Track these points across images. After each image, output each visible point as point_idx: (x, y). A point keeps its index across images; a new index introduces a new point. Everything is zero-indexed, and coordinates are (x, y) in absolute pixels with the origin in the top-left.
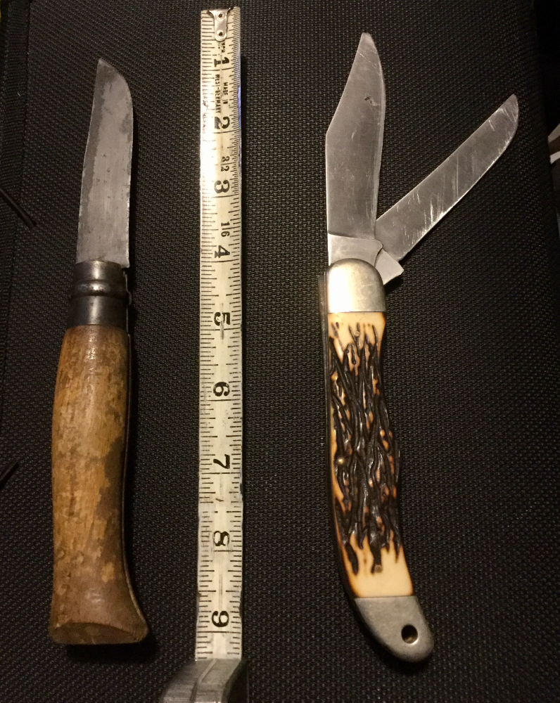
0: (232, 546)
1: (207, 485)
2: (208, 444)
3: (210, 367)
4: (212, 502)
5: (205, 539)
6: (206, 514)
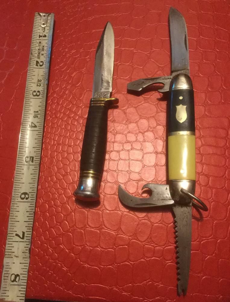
0: (21, 282)
1: (10, 248)
2: (13, 225)
3: (19, 184)
4: (12, 258)
5: (6, 278)
6: (7, 264)
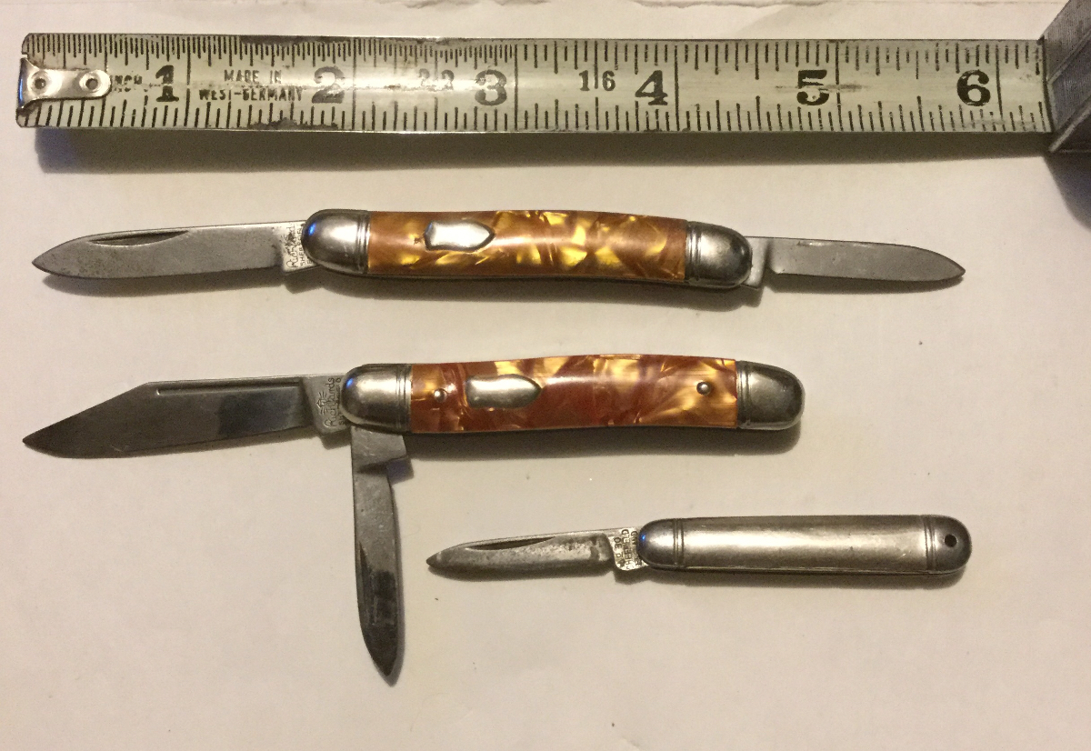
3: (926, 113)
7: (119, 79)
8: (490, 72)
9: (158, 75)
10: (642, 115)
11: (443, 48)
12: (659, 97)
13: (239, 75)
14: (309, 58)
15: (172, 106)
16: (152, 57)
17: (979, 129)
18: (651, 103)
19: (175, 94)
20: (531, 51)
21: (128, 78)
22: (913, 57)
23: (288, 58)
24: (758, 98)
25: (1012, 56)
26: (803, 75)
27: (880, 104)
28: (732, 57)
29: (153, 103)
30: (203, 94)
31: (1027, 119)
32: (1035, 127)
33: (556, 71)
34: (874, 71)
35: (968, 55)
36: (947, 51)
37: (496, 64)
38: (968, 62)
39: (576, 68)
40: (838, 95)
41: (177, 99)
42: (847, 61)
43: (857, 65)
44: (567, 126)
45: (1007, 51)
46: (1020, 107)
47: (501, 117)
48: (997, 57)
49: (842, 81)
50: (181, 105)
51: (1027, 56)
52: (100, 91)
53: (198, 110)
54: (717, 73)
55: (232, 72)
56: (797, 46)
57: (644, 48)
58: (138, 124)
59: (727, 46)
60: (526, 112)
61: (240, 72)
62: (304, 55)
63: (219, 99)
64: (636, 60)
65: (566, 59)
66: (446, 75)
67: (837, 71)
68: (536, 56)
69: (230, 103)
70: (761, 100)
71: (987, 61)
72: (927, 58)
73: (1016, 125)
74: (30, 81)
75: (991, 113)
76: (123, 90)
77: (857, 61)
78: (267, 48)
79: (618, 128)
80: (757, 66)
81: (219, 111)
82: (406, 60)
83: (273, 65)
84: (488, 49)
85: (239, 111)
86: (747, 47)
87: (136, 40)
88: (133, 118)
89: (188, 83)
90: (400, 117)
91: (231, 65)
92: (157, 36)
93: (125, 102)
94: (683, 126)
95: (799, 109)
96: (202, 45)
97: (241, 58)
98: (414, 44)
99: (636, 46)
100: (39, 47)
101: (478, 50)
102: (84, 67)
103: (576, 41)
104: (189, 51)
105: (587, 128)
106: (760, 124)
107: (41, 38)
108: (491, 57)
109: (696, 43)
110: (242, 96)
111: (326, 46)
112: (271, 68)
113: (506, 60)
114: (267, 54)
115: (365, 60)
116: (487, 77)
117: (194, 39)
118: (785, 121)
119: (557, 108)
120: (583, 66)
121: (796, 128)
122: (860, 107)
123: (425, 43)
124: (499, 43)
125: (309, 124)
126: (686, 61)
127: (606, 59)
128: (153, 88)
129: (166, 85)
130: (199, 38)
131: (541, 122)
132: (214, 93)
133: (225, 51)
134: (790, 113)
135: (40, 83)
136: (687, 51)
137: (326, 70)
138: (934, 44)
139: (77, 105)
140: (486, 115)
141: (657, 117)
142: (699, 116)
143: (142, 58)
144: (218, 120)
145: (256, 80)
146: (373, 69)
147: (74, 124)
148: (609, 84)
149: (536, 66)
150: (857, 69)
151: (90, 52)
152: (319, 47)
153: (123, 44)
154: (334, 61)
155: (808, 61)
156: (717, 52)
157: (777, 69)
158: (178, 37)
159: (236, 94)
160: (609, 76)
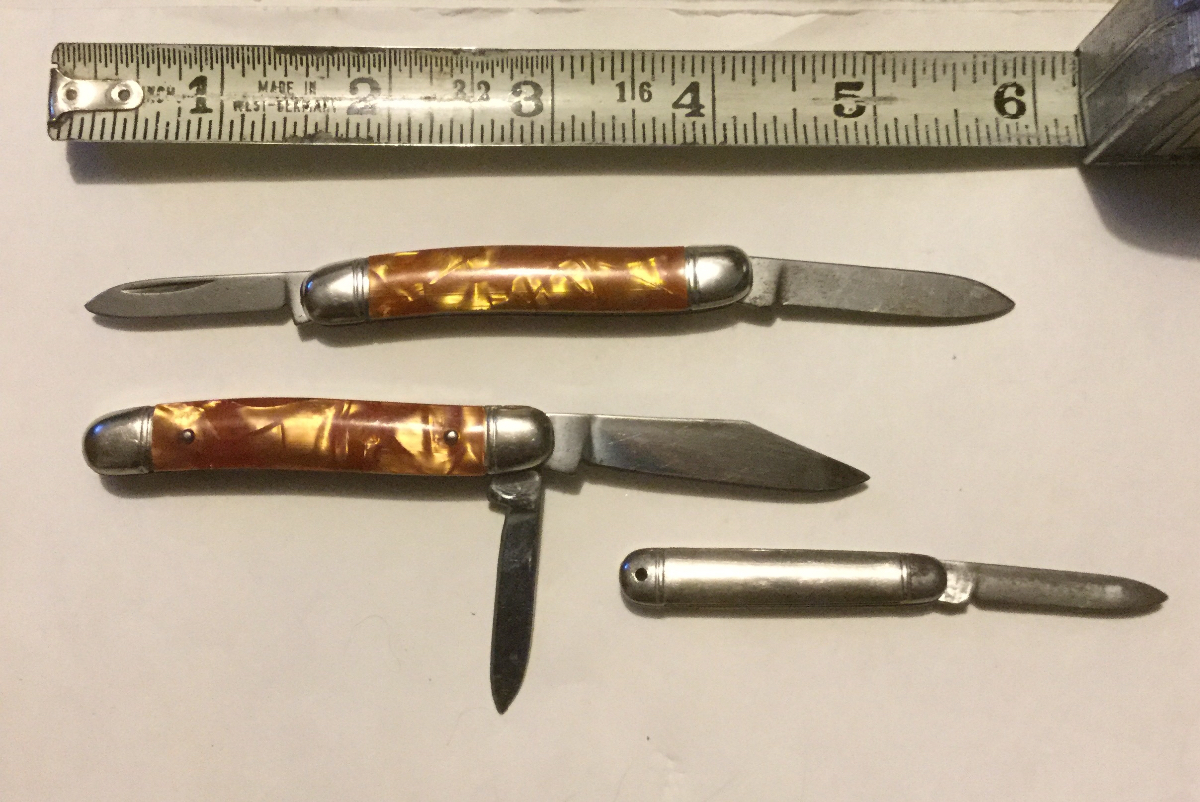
3: (962, 127)
7: (151, 90)
8: (526, 83)
9: (191, 86)
10: (679, 127)
11: (479, 59)
12: (696, 109)
13: (274, 86)
14: (344, 69)
15: (206, 117)
16: (185, 67)
17: (1014, 143)
18: (688, 115)
19: (209, 105)
20: (567, 62)
21: (161, 89)
22: (949, 69)
23: (323, 69)
24: (795, 110)
25: (1048, 67)
26: (839, 86)
27: (916, 117)
28: (769, 68)
29: (186, 115)
30: (237, 105)
31: (1062, 132)
32: (1069, 141)
33: (593, 82)
34: (911, 83)
35: (1005, 67)
36: (985, 63)
37: (532, 75)
38: (1005, 73)
39: (613, 78)
40: (875, 107)
41: (210, 111)
42: (884, 72)
43: (894, 77)
44: (604, 138)
45: (1044, 62)
46: (1056, 120)
47: (537, 130)
48: (1034, 69)
49: (879, 93)
50: (215, 117)
51: (1063, 68)
52: (132, 102)
53: (232, 122)
54: (754, 84)
55: (266, 83)
56: (834, 59)
57: (681, 59)
58: (172, 137)
59: (764, 58)
60: (563, 124)
61: (274, 83)
62: (339, 65)
63: (253, 111)
64: (673, 71)
65: (603, 69)
66: (482, 86)
67: (874, 84)
68: (572, 67)
69: (264, 115)
70: (798, 112)
71: (1024, 73)
72: (964, 69)
73: (1051, 139)
74: (61, 92)
75: (1027, 127)
76: (156, 103)
77: (894, 73)
78: (301, 59)
79: (654, 140)
80: (794, 78)
81: (253, 123)
82: (442, 70)
83: (307, 75)
84: (525, 60)
85: (274, 123)
86: (784, 58)
87: (169, 50)
88: (167, 131)
89: (222, 93)
90: (436, 130)
91: (265, 75)
92: (190, 45)
93: (158, 114)
94: (720, 139)
95: (836, 122)
96: (235, 55)
97: (275, 68)
98: (450, 55)
99: (673, 58)
100: (69, 57)
101: (514, 61)
102: (115, 77)
103: (613, 52)
104: (222, 62)
105: (624, 141)
106: (796, 137)
107: (71, 49)
108: (527, 67)
109: (733, 54)
110: (276, 107)
111: (361, 58)
112: (304, 79)
113: (542, 71)
114: (302, 64)
115: (400, 70)
116: (524, 88)
117: (227, 49)
118: (822, 135)
119: (593, 120)
120: (620, 77)
121: (832, 142)
122: (896, 119)
123: (461, 53)
124: (534, 54)
125: (344, 136)
126: (723, 72)
127: (643, 70)
128: (187, 99)
129: (199, 96)
130: (232, 49)
131: (578, 134)
132: (247, 104)
133: (259, 63)
134: (826, 126)
135: (71, 95)
136: (723, 63)
137: (362, 80)
138: (971, 56)
139: (109, 116)
140: (522, 127)
141: (694, 129)
142: (735, 129)
143: (175, 68)
144: (253, 132)
145: (290, 91)
146: (408, 79)
147: (107, 137)
148: (646, 96)
149: (572, 77)
150: (894, 81)
151: (122, 62)
152: (354, 58)
153: (156, 54)
154: (369, 72)
155: (844, 73)
156: (754, 64)
157: (814, 81)
158: (211, 47)
159: (270, 105)
160: (645, 87)
